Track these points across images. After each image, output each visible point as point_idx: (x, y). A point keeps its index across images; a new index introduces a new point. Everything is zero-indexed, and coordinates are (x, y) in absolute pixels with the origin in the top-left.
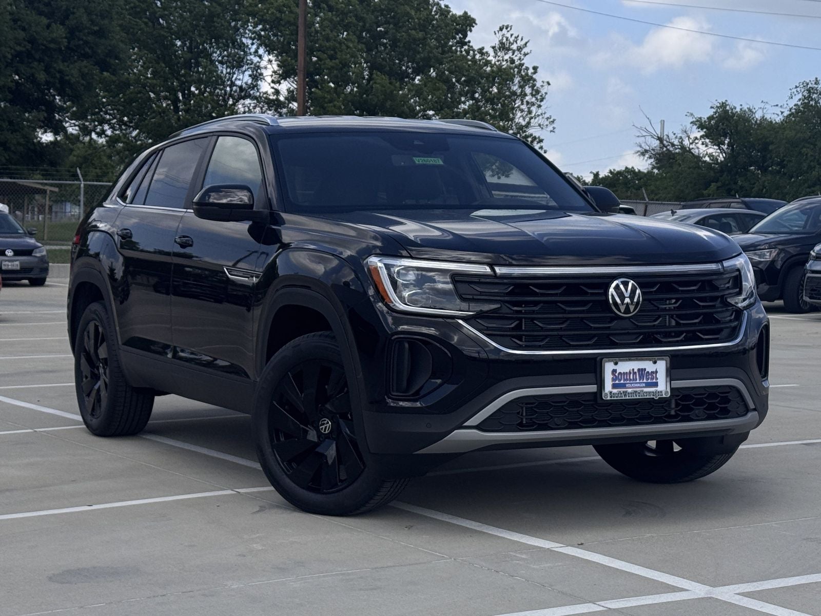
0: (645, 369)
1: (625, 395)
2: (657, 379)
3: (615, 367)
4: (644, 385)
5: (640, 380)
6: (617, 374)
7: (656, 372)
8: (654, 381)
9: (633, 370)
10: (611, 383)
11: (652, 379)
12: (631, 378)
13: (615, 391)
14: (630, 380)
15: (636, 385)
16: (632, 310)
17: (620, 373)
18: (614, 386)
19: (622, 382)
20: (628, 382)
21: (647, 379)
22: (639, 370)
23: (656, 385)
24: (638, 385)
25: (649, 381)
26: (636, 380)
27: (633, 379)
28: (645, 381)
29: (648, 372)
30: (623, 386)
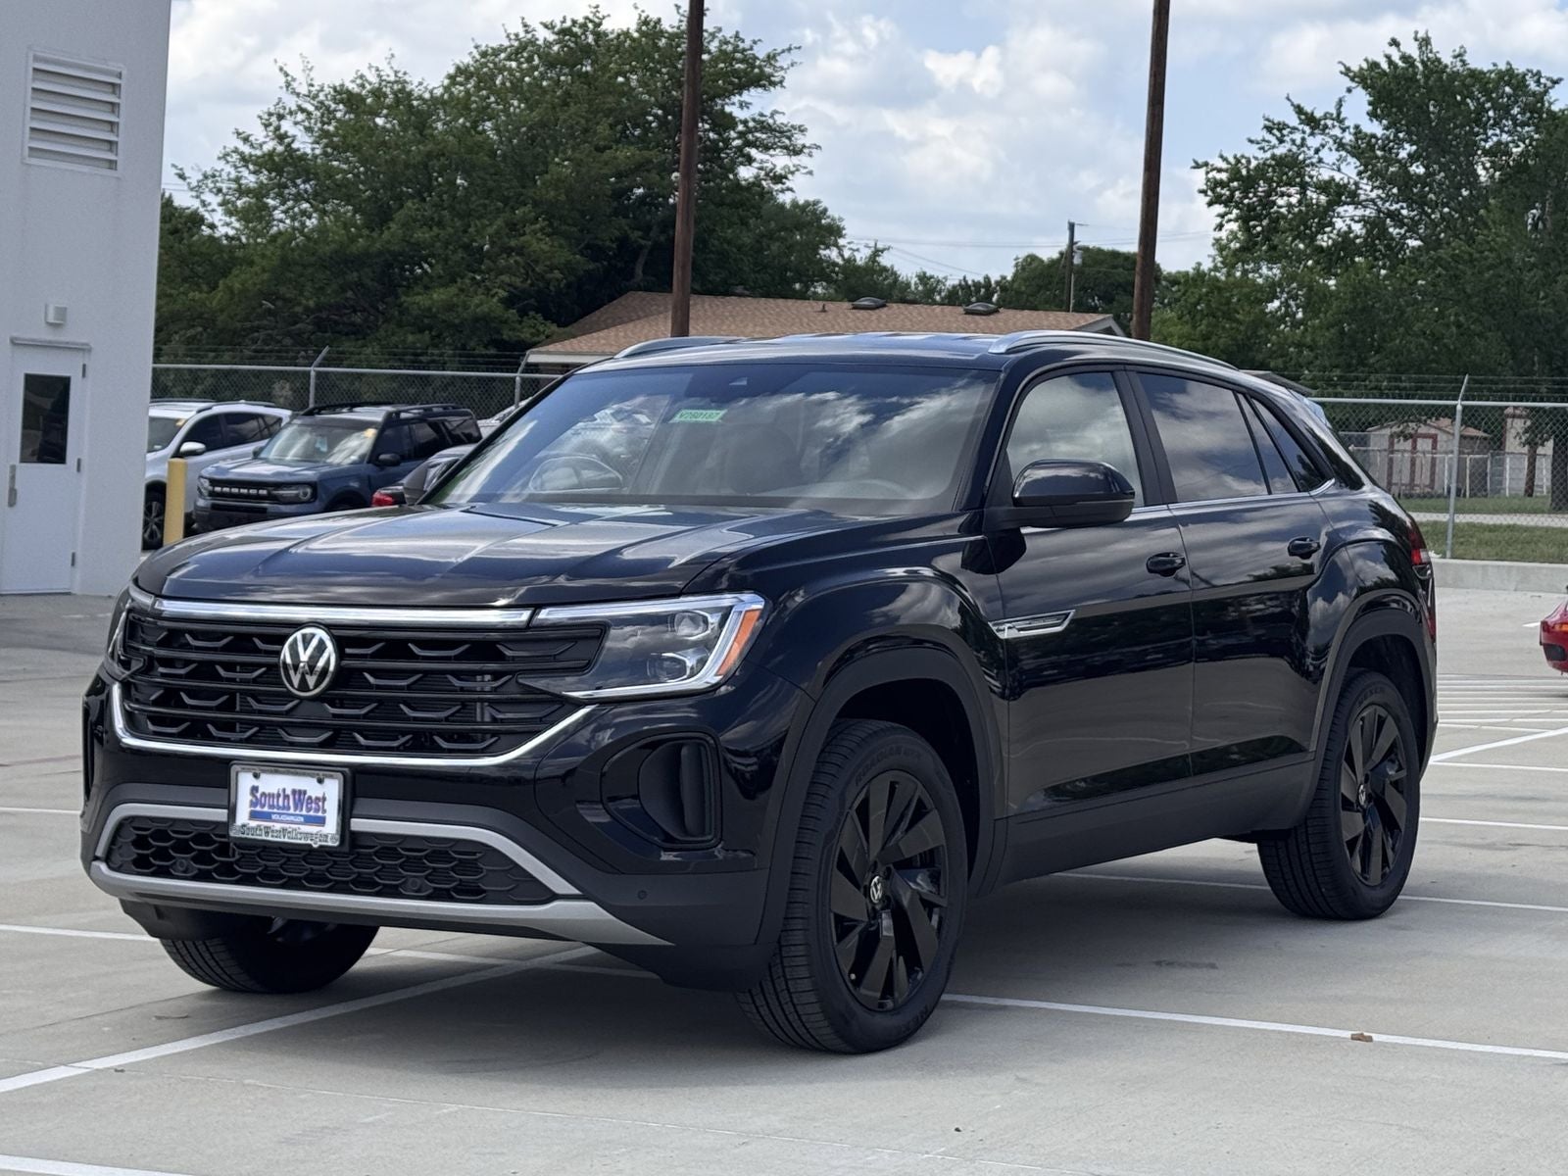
0: (305, 792)
1: (267, 833)
2: (324, 811)
3: (255, 782)
4: (302, 819)
5: (296, 809)
6: (258, 795)
7: (324, 799)
8: (320, 814)
9: (284, 790)
10: (249, 810)
11: (317, 810)
12: (281, 803)
13: (253, 824)
14: (279, 808)
15: (288, 818)
16: (311, 686)
17: (263, 794)
18: (254, 815)
19: (266, 809)
20: (275, 810)
21: (309, 810)
22: (294, 792)
23: (321, 821)
24: (292, 818)
25: (312, 813)
26: (289, 808)
27: (284, 808)
28: (304, 812)
29: (310, 798)
30: (267, 817)
